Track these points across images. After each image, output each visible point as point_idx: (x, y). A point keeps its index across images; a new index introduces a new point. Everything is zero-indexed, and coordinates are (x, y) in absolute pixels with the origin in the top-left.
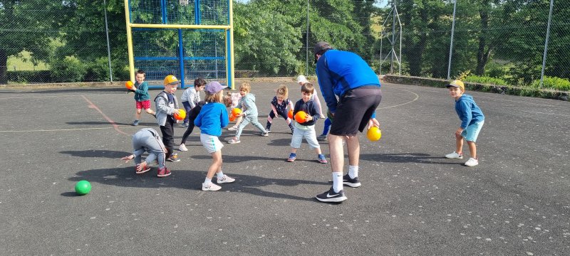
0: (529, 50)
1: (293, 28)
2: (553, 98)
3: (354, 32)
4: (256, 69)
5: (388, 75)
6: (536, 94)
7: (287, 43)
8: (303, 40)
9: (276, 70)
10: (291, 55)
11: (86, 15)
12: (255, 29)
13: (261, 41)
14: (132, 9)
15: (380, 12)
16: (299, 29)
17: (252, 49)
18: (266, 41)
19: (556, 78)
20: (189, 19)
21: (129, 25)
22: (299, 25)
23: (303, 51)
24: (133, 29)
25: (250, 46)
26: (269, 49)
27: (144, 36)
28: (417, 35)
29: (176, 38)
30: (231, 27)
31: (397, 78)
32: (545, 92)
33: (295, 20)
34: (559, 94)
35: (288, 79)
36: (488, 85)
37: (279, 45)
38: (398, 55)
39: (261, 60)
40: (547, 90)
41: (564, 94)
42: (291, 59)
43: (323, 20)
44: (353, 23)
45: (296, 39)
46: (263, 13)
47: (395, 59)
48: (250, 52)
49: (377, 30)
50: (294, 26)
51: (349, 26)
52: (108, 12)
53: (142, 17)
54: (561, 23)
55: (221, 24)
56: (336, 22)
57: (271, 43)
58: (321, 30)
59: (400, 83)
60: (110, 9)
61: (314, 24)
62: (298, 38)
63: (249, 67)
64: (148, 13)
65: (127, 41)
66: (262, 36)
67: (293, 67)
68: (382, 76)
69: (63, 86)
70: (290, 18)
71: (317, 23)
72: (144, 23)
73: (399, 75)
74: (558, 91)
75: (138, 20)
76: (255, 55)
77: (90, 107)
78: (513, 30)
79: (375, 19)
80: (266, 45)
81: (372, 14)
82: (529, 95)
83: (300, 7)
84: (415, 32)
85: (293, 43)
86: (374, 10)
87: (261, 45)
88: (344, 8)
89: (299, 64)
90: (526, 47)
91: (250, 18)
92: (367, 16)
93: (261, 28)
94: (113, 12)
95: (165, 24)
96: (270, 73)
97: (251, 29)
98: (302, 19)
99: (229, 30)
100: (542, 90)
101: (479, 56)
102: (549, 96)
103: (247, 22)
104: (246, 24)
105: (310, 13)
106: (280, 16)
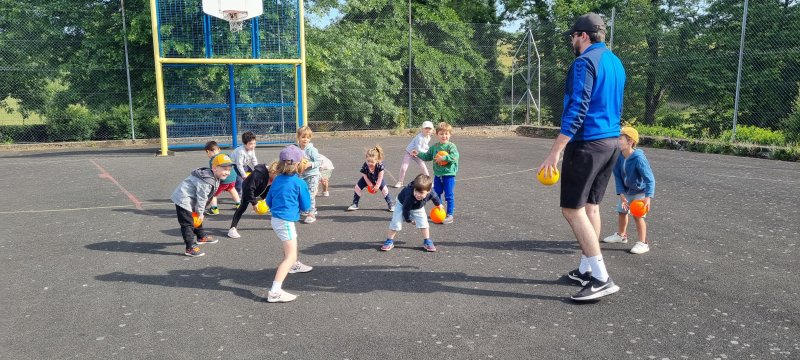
0: (715, 88)
1: (389, 62)
2: (750, 156)
3: (475, 65)
4: (340, 119)
5: (523, 125)
6: (727, 150)
7: (381, 82)
8: (404, 78)
9: (367, 120)
10: (387, 99)
11: (98, 47)
12: (337, 63)
13: (344, 80)
14: (162, 38)
15: (509, 38)
16: (399, 62)
17: (333, 92)
18: (352, 79)
19: (753, 127)
20: (244, 50)
21: (159, 60)
22: (398, 57)
23: (404, 93)
24: (165, 66)
25: (330, 88)
26: (356, 91)
27: (180, 74)
28: (562, 70)
29: (225, 78)
30: (303, 61)
31: (535, 129)
32: (739, 148)
33: (393, 50)
34: (758, 150)
35: (383, 133)
36: (661, 138)
37: (371, 86)
38: (536, 97)
39: (345, 107)
40: (742, 145)
41: (765, 150)
42: (387, 105)
43: (432, 50)
44: (473, 54)
45: (393, 77)
46: (348, 41)
47: (532, 103)
48: (330, 95)
49: (507, 63)
50: (392, 59)
51: (467, 58)
52: (129, 42)
53: (179, 48)
54: (757, 52)
55: (290, 57)
56: (449, 53)
57: (359, 83)
58: (429, 64)
59: (540, 136)
60: (132, 38)
61: (419, 56)
62: (396, 75)
63: (329, 117)
64: (186, 42)
65: (155, 82)
66: (347, 72)
67: (391, 117)
68: (515, 127)
69: (64, 146)
70: (385, 48)
71: (423, 56)
72: (181, 56)
73: (538, 124)
74: (757, 146)
75: (172, 54)
76: (338, 99)
77: (101, 176)
78: (692, 62)
79: (503, 47)
80: (351, 86)
81: (500, 42)
82: (717, 152)
83: (399, 32)
84: (559, 65)
85: (391, 82)
86: (502, 35)
87: (345, 86)
88: (460, 34)
89: (398, 111)
90: (711, 84)
91: (329, 49)
92: (493, 44)
93: (345, 62)
94: (136, 42)
95: (209, 57)
96: (359, 125)
97: (331, 64)
98: (402, 50)
99: (299, 66)
100: (735, 145)
101: (647, 98)
102: (744, 153)
103: (326, 53)
104: (324, 56)
105: (414, 41)
106: (371, 45)
